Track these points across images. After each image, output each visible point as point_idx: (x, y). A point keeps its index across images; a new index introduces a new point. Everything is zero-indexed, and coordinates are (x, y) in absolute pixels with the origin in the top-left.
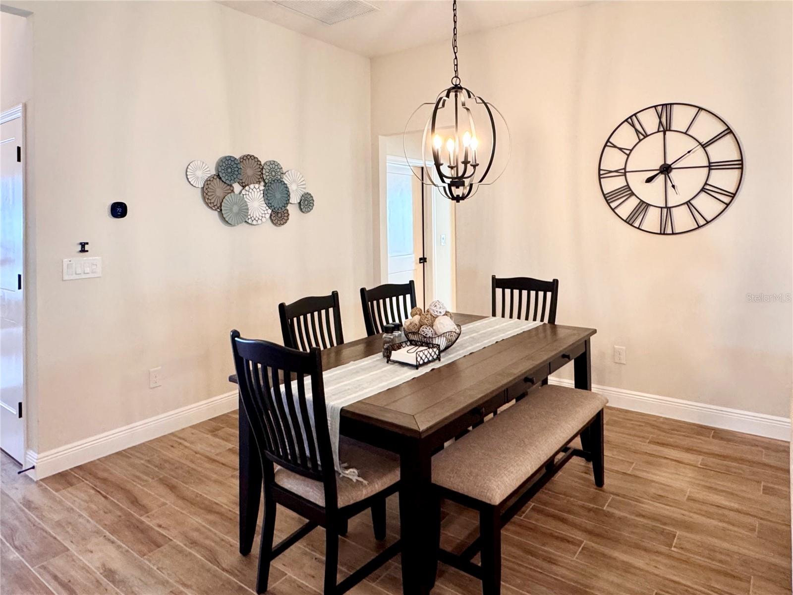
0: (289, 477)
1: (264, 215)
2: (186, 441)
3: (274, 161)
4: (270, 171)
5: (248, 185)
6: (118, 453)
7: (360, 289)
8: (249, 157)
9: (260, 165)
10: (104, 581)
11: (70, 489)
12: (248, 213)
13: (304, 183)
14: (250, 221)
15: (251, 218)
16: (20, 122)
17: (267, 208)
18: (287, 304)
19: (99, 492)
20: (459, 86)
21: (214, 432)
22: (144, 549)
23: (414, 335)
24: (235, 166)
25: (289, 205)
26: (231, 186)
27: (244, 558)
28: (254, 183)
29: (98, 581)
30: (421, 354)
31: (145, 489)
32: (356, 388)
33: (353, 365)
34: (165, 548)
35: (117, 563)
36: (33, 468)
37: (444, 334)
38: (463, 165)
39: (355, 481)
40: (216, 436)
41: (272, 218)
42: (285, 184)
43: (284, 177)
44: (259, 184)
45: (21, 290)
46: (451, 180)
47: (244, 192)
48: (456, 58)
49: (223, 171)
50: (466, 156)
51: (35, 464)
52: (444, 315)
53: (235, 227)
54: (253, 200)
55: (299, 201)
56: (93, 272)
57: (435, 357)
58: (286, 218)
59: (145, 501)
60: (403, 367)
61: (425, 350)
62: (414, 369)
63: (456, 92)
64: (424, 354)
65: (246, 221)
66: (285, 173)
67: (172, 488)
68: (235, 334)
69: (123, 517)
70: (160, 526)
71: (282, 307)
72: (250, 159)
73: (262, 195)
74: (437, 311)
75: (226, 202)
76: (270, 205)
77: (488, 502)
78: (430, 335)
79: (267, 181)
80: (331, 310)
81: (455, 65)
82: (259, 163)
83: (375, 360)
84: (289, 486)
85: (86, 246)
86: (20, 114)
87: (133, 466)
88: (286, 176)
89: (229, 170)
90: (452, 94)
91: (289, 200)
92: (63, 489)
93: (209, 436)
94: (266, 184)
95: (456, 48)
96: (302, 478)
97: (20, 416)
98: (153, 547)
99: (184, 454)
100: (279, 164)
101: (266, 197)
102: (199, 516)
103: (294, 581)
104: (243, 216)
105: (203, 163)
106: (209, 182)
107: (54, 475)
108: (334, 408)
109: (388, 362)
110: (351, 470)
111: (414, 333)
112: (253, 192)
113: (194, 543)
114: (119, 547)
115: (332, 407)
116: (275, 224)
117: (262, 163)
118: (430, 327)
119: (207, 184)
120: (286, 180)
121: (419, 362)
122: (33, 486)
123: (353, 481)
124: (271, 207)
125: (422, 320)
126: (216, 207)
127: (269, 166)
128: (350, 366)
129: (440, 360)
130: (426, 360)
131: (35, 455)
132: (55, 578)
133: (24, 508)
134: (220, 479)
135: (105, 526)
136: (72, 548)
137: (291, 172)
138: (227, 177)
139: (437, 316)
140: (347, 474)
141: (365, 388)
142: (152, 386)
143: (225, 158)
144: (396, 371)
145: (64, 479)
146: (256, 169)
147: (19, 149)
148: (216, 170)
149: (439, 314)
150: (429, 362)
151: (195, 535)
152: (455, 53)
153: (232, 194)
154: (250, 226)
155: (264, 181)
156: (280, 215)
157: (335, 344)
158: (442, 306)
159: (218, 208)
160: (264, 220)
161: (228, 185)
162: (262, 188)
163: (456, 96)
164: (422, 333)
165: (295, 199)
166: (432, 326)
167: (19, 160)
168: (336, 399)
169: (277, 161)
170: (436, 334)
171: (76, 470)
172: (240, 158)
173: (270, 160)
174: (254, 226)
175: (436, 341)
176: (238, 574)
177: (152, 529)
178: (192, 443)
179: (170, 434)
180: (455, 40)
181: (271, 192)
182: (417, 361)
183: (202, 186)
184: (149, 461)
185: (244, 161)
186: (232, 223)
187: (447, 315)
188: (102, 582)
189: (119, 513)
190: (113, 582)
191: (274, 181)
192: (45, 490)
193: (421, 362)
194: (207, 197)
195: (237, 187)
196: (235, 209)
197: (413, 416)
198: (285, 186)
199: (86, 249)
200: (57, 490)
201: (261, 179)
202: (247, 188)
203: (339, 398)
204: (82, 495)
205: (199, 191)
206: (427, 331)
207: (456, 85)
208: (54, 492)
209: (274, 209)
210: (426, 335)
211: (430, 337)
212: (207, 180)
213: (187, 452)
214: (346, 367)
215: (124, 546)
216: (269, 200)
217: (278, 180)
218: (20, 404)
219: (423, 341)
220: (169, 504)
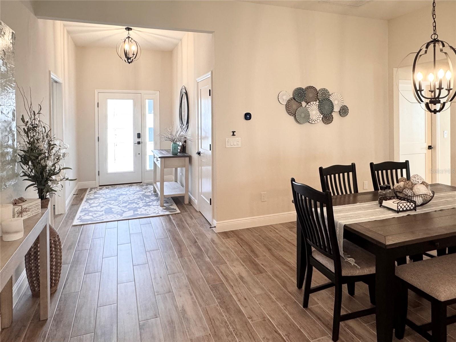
0: (319, 254)
1: (318, 118)
2: (277, 230)
3: (324, 89)
4: (322, 94)
5: (310, 102)
6: (248, 229)
7: (370, 163)
8: (310, 87)
9: (317, 91)
10: (239, 280)
11: (228, 239)
12: (309, 117)
13: (342, 100)
14: (311, 122)
15: (311, 120)
16: (210, 79)
17: (320, 114)
18: (324, 168)
19: (239, 243)
20: (437, 39)
21: (290, 228)
22: (256, 272)
23: (399, 193)
24: (303, 92)
25: (333, 112)
26: (301, 103)
27: (298, 290)
28: (313, 101)
29: (237, 279)
30: (401, 205)
31: (258, 247)
32: (356, 216)
33: (359, 205)
34: (264, 274)
35: (244, 274)
36: (215, 227)
37: (420, 195)
38: (438, 90)
39: (353, 265)
40: (291, 231)
41: (323, 120)
42: (331, 101)
43: (330, 97)
44: (316, 101)
45: (211, 151)
46: (430, 100)
47: (307, 106)
48: (435, 22)
49: (296, 96)
50: (440, 85)
51: (216, 226)
52: (421, 184)
53: (302, 125)
54: (312, 110)
55: (339, 110)
56: (237, 145)
57: (412, 208)
58: (331, 120)
59: (257, 252)
60: (390, 210)
61: (404, 203)
62: (396, 213)
63: (435, 43)
64: (403, 205)
65: (308, 122)
66: (331, 95)
67: (269, 250)
68: (293, 180)
69: (248, 256)
70: (263, 265)
71: (321, 169)
72: (311, 89)
73: (317, 108)
74: (416, 181)
75: (298, 112)
76: (322, 113)
77: (436, 298)
78: (410, 194)
79: (320, 100)
80: (351, 174)
81: (434, 26)
82: (316, 90)
83: (373, 204)
84: (319, 259)
85: (235, 133)
86: (210, 76)
87: (254, 236)
88: (332, 97)
89: (300, 95)
90: (432, 45)
91: (333, 110)
92: (226, 239)
93: (288, 230)
94: (320, 101)
95: (434, 16)
96: (325, 256)
97: (211, 204)
98: (259, 273)
99: (276, 236)
100: (327, 90)
101: (319, 108)
102: (280, 265)
103: (322, 308)
104: (307, 119)
105: (286, 92)
106: (289, 102)
107: (222, 232)
108: (341, 224)
109: (380, 206)
110: (351, 259)
111: (400, 192)
112: (312, 106)
113: (276, 276)
114: (246, 268)
115: (339, 223)
116: (325, 123)
117: (318, 90)
118: (410, 190)
119: (288, 103)
120: (331, 98)
121: (399, 209)
122: (215, 235)
123: (352, 265)
124: (322, 114)
125: (405, 185)
126: (293, 114)
127: (321, 91)
128: (357, 205)
129: (416, 210)
130: (405, 209)
131: (216, 222)
132: (222, 272)
133: (212, 242)
134: (291, 251)
135: (241, 258)
136: (228, 263)
137: (335, 94)
138: (298, 99)
139: (416, 184)
140: (349, 260)
141: (361, 218)
142: (262, 201)
143: (298, 89)
144: (384, 212)
145: (226, 234)
146: (314, 94)
147: (210, 90)
148: (293, 95)
149: (417, 183)
150: (407, 210)
151: (278, 273)
152: (434, 19)
153: (301, 107)
154: (311, 124)
155: (319, 99)
156: (328, 118)
157: (353, 192)
158: (419, 178)
159: (294, 115)
160: (318, 121)
161: (299, 103)
162: (317, 104)
163: (435, 46)
164: (405, 193)
165: (337, 109)
166: (412, 189)
167: (210, 95)
168: (343, 220)
169: (326, 88)
170: (414, 194)
171: (231, 232)
172: (306, 88)
173: (322, 88)
174: (312, 124)
175: (415, 199)
176: (295, 296)
177: (259, 265)
178: (280, 231)
179: (270, 225)
180: (434, 11)
181: (322, 106)
182: (398, 208)
183: (286, 104)
184: (260, 235)
185: (308, 90)
186: (301, 123)
187: (423, 184)
188: (238, 280)
189: (246, 254)
190: (242, 281)
191: (324, 99)
192: (219, 237)
193: (401, 209)
194: (288, 109)
195: (304, 104)
196: (303, 115)
197: (385, 236)
198: (331, 102)
199: (235, 134)
200: (223, 238)
201: (316, 99)
202: (309, 104)
203: (344, 220)
204: (233, 243)
205: (285, 106)
206: (409, 193)
207: (435, 39)
208: (222, 239)
209: (324, 115)
210: (407, 194)
211: (410, 196)
212: (288, 101)
213: (277, 235)
214: (354, 205)
215: (247, 268)
216: (321, 110)
217: (326, 99)
218: (211, 199)
219: (405, 198)
220: (267, 256)
